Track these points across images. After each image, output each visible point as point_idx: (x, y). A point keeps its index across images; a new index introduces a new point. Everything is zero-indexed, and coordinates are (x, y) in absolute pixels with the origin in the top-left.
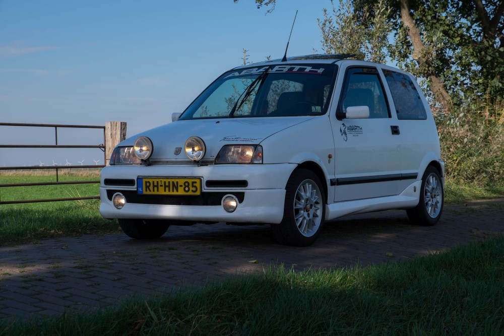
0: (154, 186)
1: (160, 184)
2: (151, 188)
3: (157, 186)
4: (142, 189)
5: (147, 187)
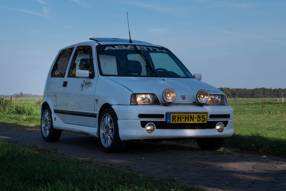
0: (178, 118)
1: (182, 117)
2: (176, 119)
3: (180, 118)
5: (174, 119)
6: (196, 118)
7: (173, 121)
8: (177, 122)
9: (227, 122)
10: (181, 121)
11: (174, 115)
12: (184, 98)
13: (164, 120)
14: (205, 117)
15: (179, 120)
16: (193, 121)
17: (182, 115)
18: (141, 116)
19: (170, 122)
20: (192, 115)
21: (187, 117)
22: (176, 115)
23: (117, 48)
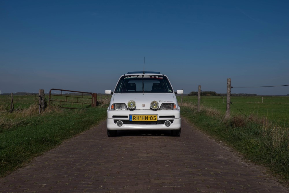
0: (137, 118)
1: (140, 117)
2: (136, 119)
3: (139, 118)
4: (132, 119)
5: (134, 118)
6: (149, 118)
7: (134, 120)
8: (136, 121)
9: (173, 120)
10: (139, 120)
11: (134, 116)
12: (144, 106)
13: (128, 119)
14: (156, 117)
15: (138, 119)
16: (147, 119)
17: (139, 116)
18: (114, 117)
19: (132, 120)
20: (147, 116)
21: (143, 117)
22: (136, 116)
23: (132, 77)
